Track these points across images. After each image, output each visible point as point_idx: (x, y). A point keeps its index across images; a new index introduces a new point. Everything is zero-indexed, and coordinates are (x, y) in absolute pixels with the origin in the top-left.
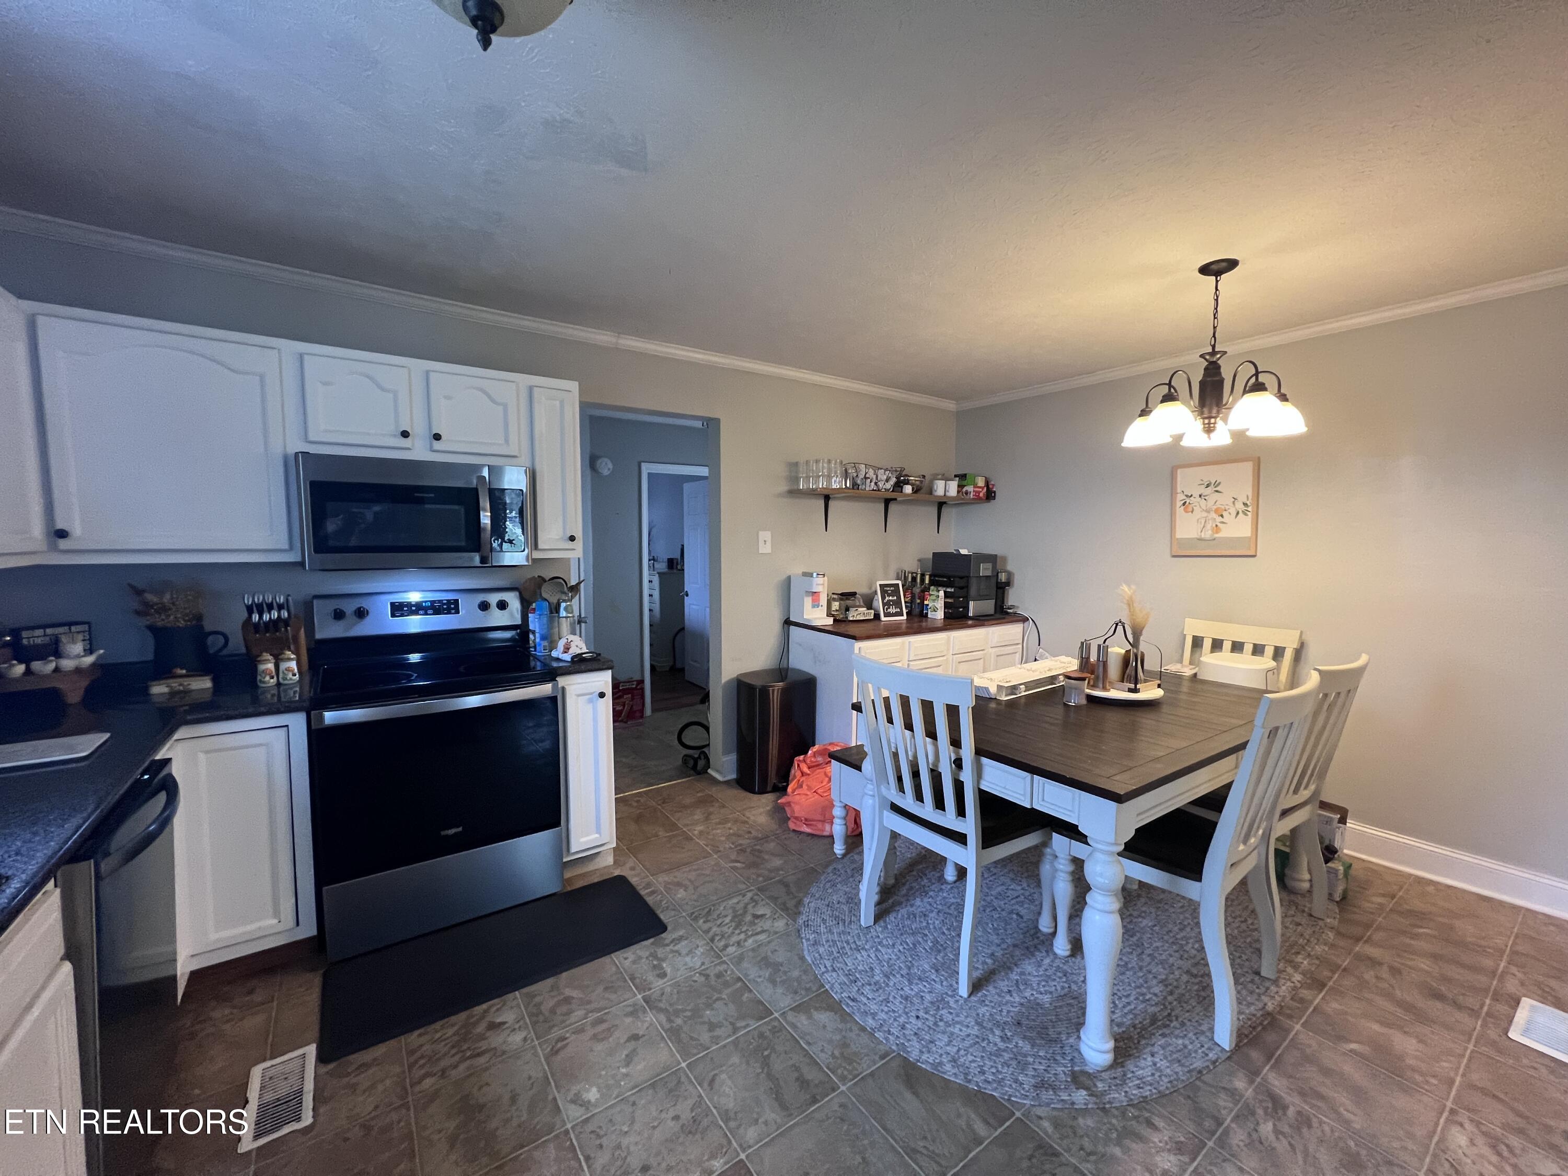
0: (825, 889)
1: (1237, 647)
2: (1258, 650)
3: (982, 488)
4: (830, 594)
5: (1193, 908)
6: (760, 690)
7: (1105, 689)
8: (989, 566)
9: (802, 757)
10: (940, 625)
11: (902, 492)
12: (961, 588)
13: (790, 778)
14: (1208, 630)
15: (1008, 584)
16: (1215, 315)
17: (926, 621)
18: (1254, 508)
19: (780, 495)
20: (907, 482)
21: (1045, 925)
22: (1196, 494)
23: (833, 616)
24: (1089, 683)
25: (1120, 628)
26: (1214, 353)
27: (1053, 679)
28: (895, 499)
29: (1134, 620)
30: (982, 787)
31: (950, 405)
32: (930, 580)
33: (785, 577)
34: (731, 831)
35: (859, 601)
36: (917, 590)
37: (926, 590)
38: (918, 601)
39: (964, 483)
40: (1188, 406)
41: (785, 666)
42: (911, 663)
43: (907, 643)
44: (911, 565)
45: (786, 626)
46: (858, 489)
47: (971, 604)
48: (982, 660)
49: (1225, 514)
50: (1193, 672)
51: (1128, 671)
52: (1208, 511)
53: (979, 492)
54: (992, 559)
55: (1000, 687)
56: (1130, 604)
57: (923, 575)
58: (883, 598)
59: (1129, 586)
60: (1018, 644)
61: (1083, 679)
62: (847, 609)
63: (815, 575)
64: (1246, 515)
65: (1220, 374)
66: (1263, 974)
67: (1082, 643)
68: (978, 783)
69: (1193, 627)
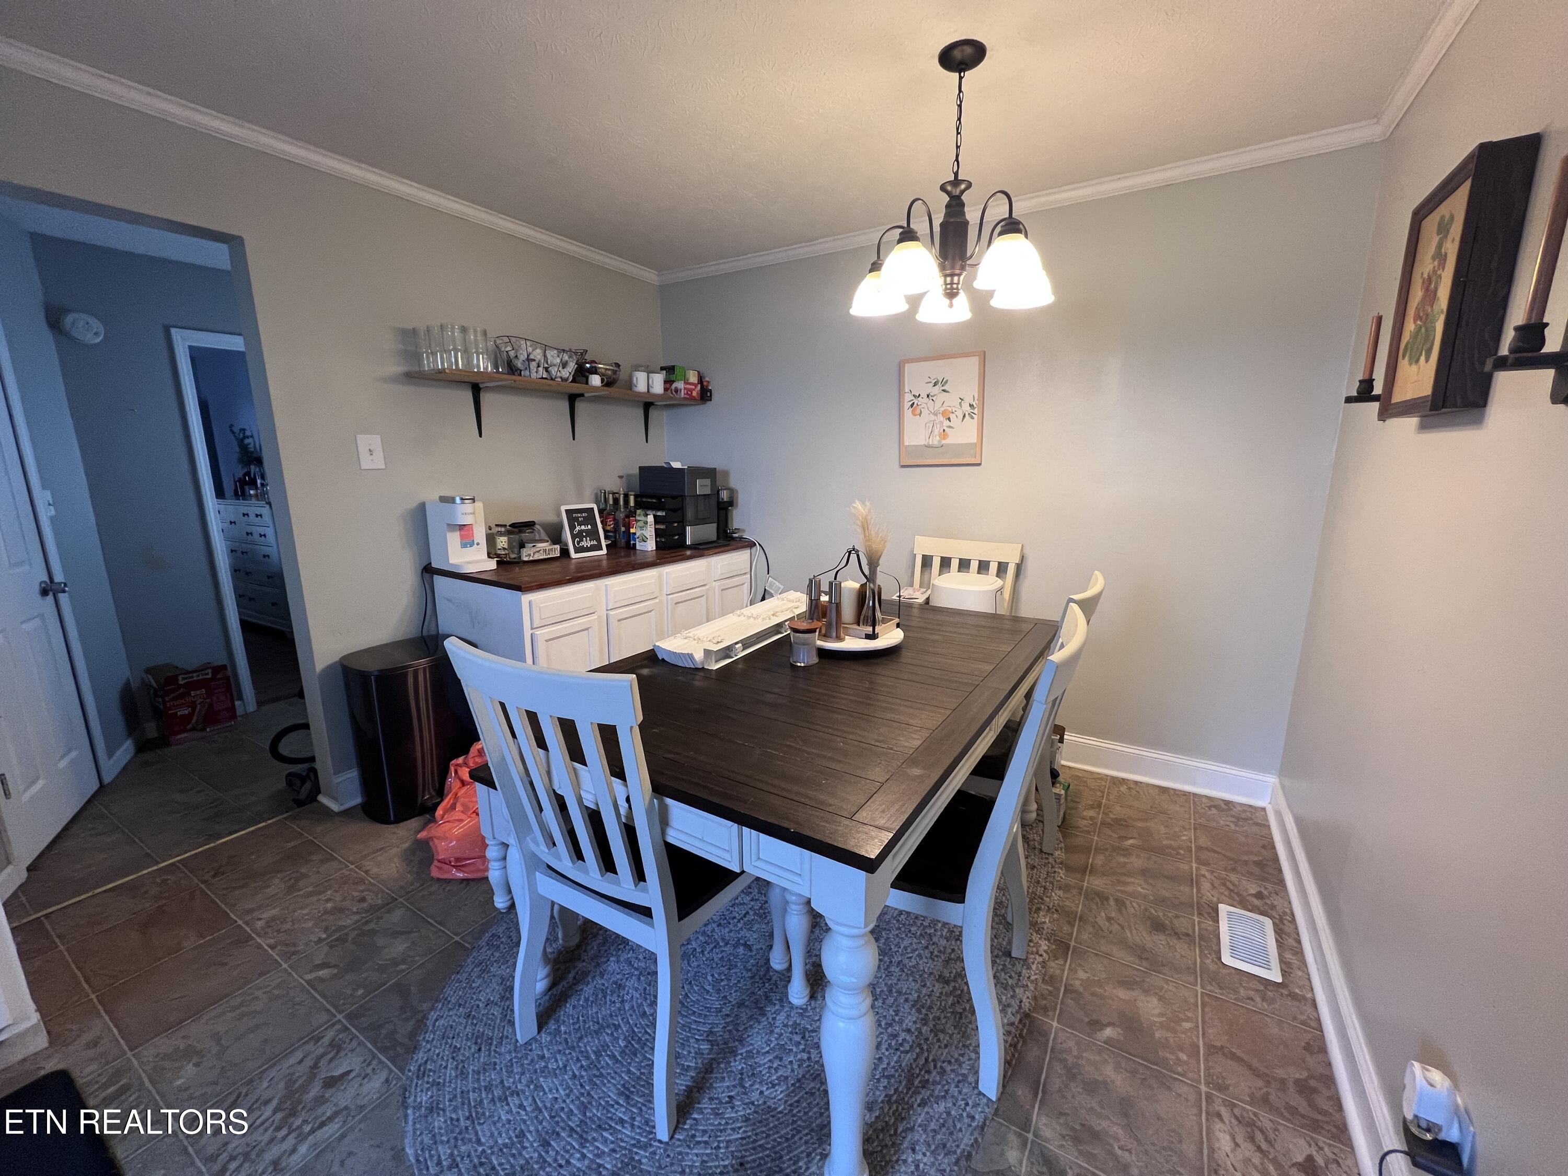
0: (470, 981)
1: (964, 565)
2: (983, 567)
3: (695, 385)
4: (493, 526)
5: (955, 934)
6: (377, 678)
7: (839, 639)
8: (707, 482)
9: (460, 760)
10: (650, 560)
11: (587, 383)
12: (675, 511)
13: (446, 792)
14: (936, 548)
15: (731, 503)
16: (958, 129)
17: (635, 554)
18: (978, 409)
19: (395, 380)
20: (594, 371)
21: (777, 962)
22: (924, 395)
23: (498, 556)
24: (820, 632)
25: (853, 557)
26: (956, 182)
27: (778, 628)
28: (582, 395)
29: (870, 546)
30: (670, 840)
31: (650, 276)
32: (636, 502)
33: (412, 504)
34: (329, 905)
35: (540, 534)
36: (621, 515)
37: (631, 514)
38: (623, 529)
39: (672, 377)
40: (931, 252)
41: (433, 632)
42: (612, 613)
43: (604, 588)
44: (613, 484)
45: (427, 576)
46: (520, 375)
47: (688, 529)
48: (704, 598)
49: (952, 416)
50: (926, 596)
51: (864, 612)
52: (935, 414)
53: (691, 390)
54: (710, 473)
55: (707, 652)
56: (865, 527)
57: (626, 496)
58: (572, 528)
59: (863, 503)
60: (745, 574)
61: (812, 631)
62: (522, 546)
63: (458, 500)
64: (972, 418)
65: (963, 214)
66: (1013, 955)
67: (811, 581)
68: (663, 833)
69: (925, 545)
